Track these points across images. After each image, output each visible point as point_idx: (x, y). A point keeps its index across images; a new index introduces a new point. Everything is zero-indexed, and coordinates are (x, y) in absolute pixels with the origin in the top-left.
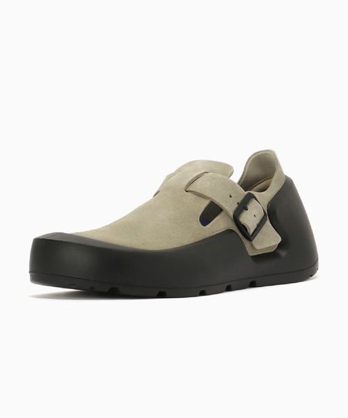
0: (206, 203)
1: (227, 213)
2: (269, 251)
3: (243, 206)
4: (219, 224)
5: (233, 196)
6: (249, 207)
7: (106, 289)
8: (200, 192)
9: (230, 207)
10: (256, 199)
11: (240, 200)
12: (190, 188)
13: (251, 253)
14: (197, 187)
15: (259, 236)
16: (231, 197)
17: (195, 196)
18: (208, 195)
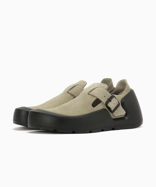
0: (95, 99)
1: (103, 103)
2: (121, 117)
3: (109, 100)
4: (100, 107)
5: (106, 96)
6: (112, 100)
7: (52, 130)
8: (93, 95)
9: (104, 100)
10: (115, 98)
11: (108, 98)
12: (90, 93)
13: (113, 118)
14: (92, 93)
15: (116, 111)
16: (105, 96)
17: (91, 96)
18: (96, 96)
